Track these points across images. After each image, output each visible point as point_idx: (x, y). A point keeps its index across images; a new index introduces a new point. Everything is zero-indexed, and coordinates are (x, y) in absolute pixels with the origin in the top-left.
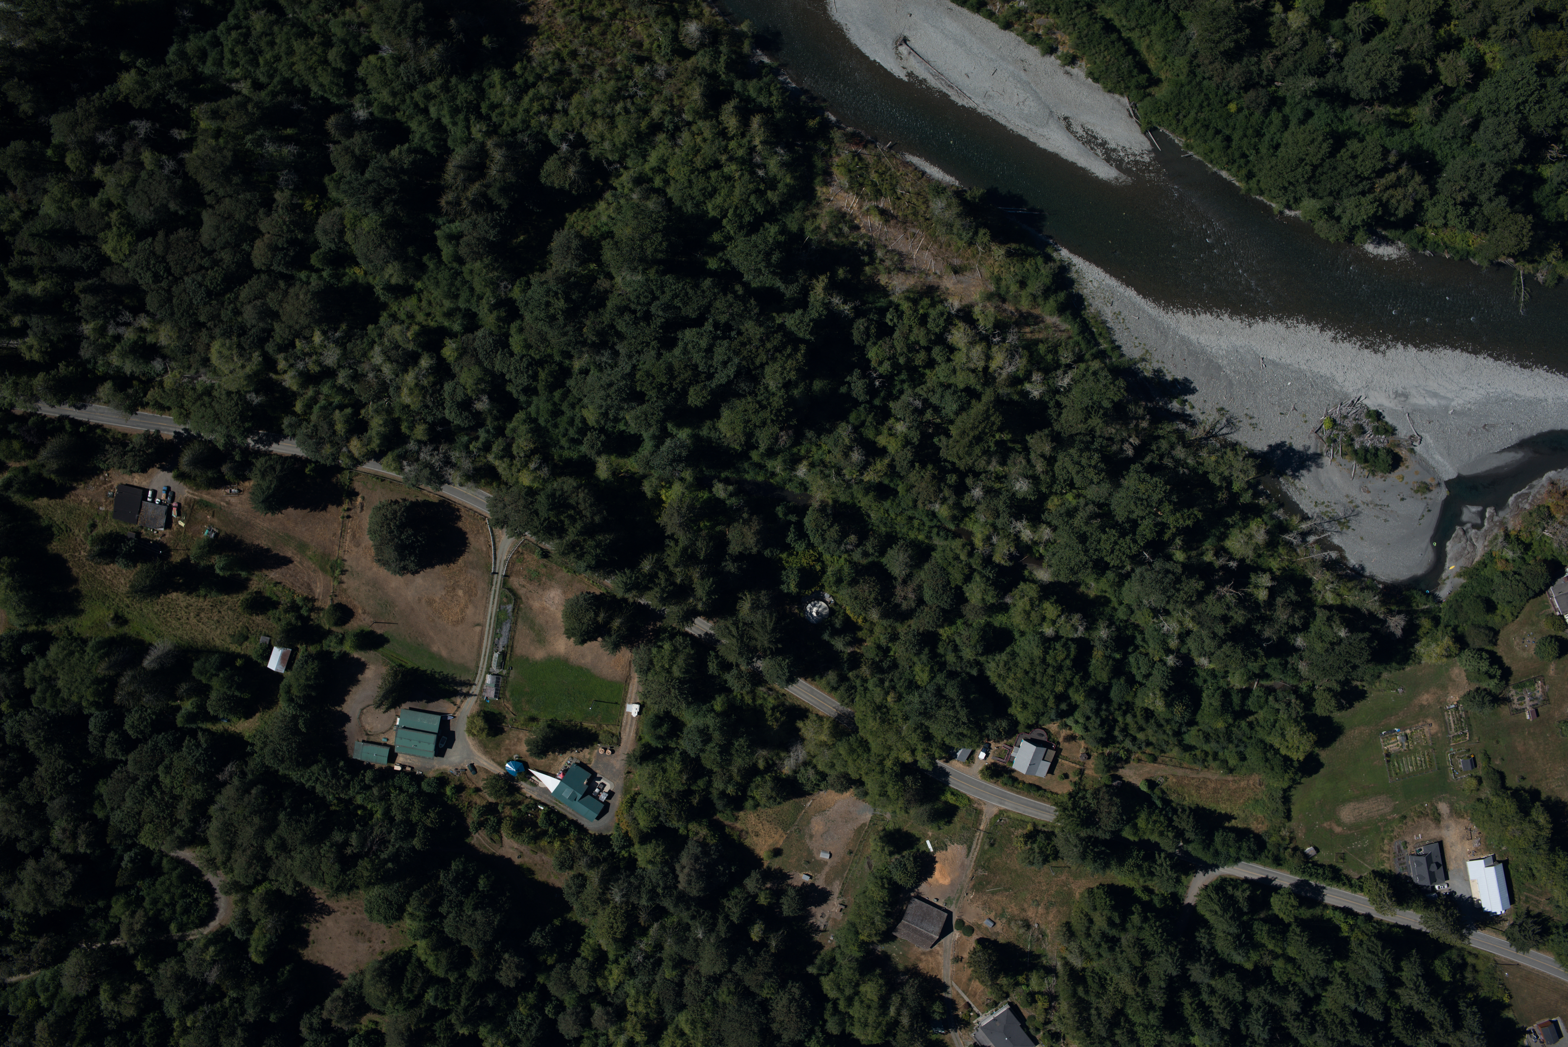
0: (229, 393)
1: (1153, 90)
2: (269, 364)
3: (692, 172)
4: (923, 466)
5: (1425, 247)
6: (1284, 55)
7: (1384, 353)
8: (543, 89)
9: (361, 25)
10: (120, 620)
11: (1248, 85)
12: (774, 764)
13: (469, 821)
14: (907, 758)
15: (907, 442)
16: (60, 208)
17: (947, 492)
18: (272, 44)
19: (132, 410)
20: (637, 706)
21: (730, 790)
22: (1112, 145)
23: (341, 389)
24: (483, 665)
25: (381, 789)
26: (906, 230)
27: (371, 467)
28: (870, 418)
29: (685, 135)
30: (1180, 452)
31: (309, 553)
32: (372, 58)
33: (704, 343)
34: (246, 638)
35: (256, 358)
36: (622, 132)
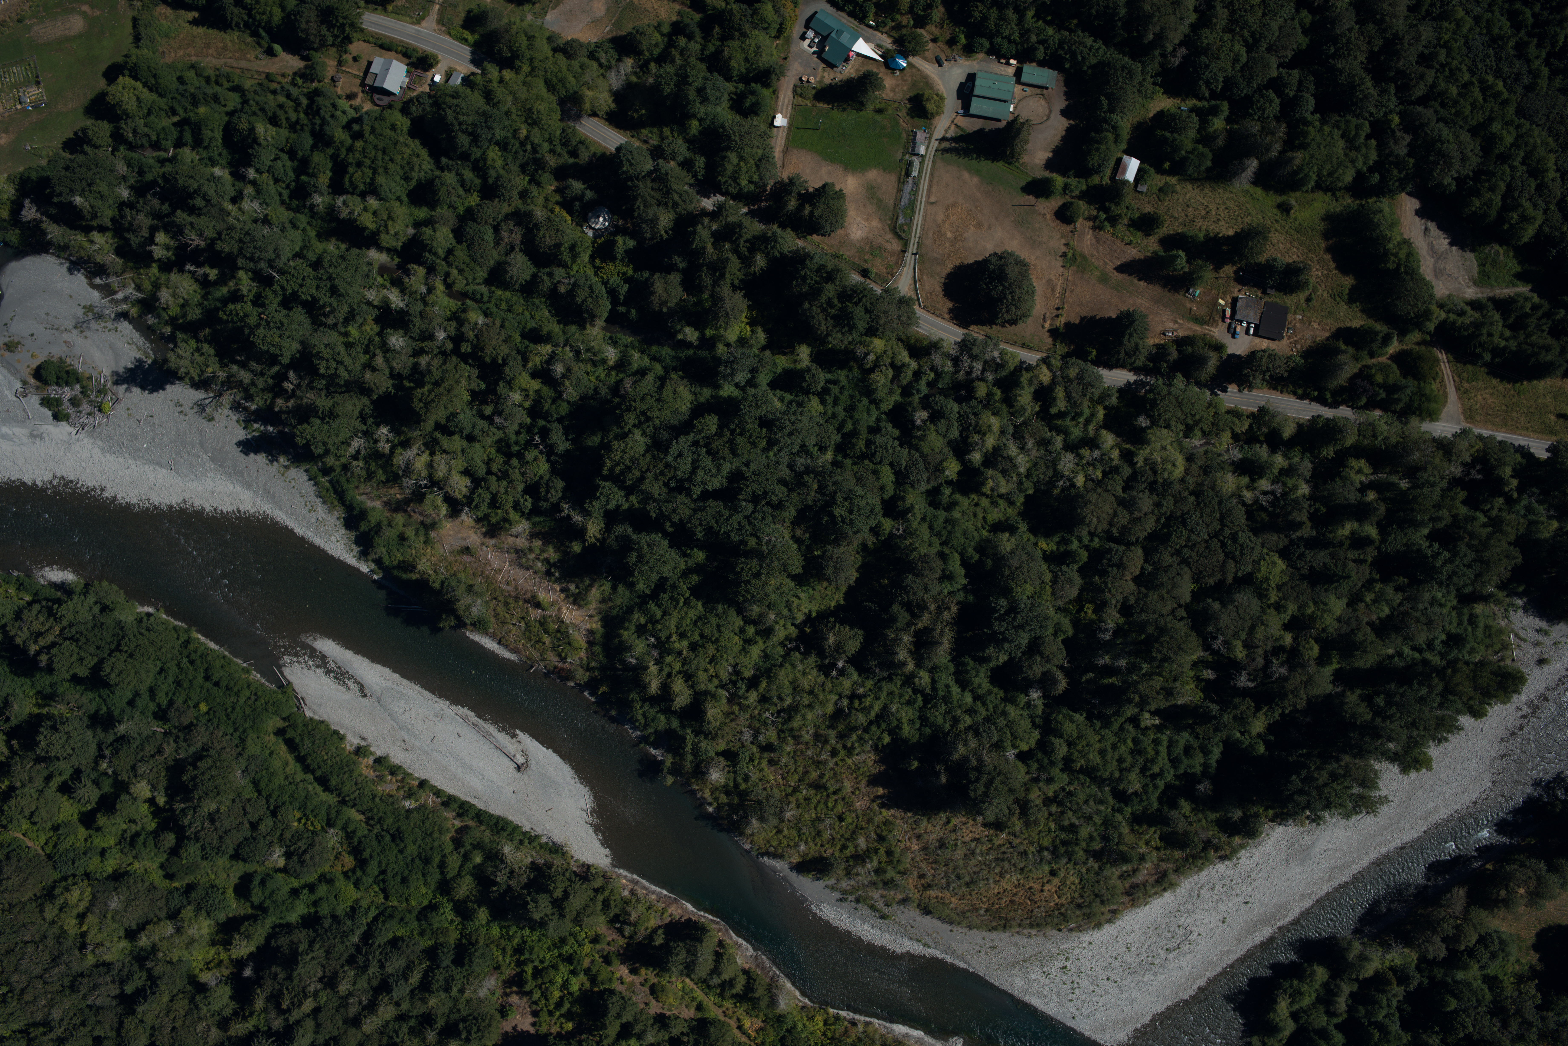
0: (1168, 426)
1: (281, 724)
2: (1128, 457)
3: (717, 640)
4: (494, 360)
5: (18, 578)
6: (153, 756)
7: (55, 477)
8: (862, 719)
9: (1036, 780)
10: (1285, 209)
11: (189, 728)
12: (641, 67)
13: (941, 9)
14: (507, 74)
15: (509, 383)
16: (1325, 604)
17: (471, 335)
18: (1120, 761)
19: (1263, 411)
20: (776, 124)
21: (682, 41)
22: (320, 671)
23: (1059, 430)
24: (928, 164)
25: (1028, 39)
26: (516, 588)
27: (1032, 357)
28: (547, 406)
29: (725, 676)
30: (245, 376)
31: (1097, 273)
32: (1025, 747)
33: (700, 473)
34: (1160, 190)
35: (1140, 461)
36: (784, 676)
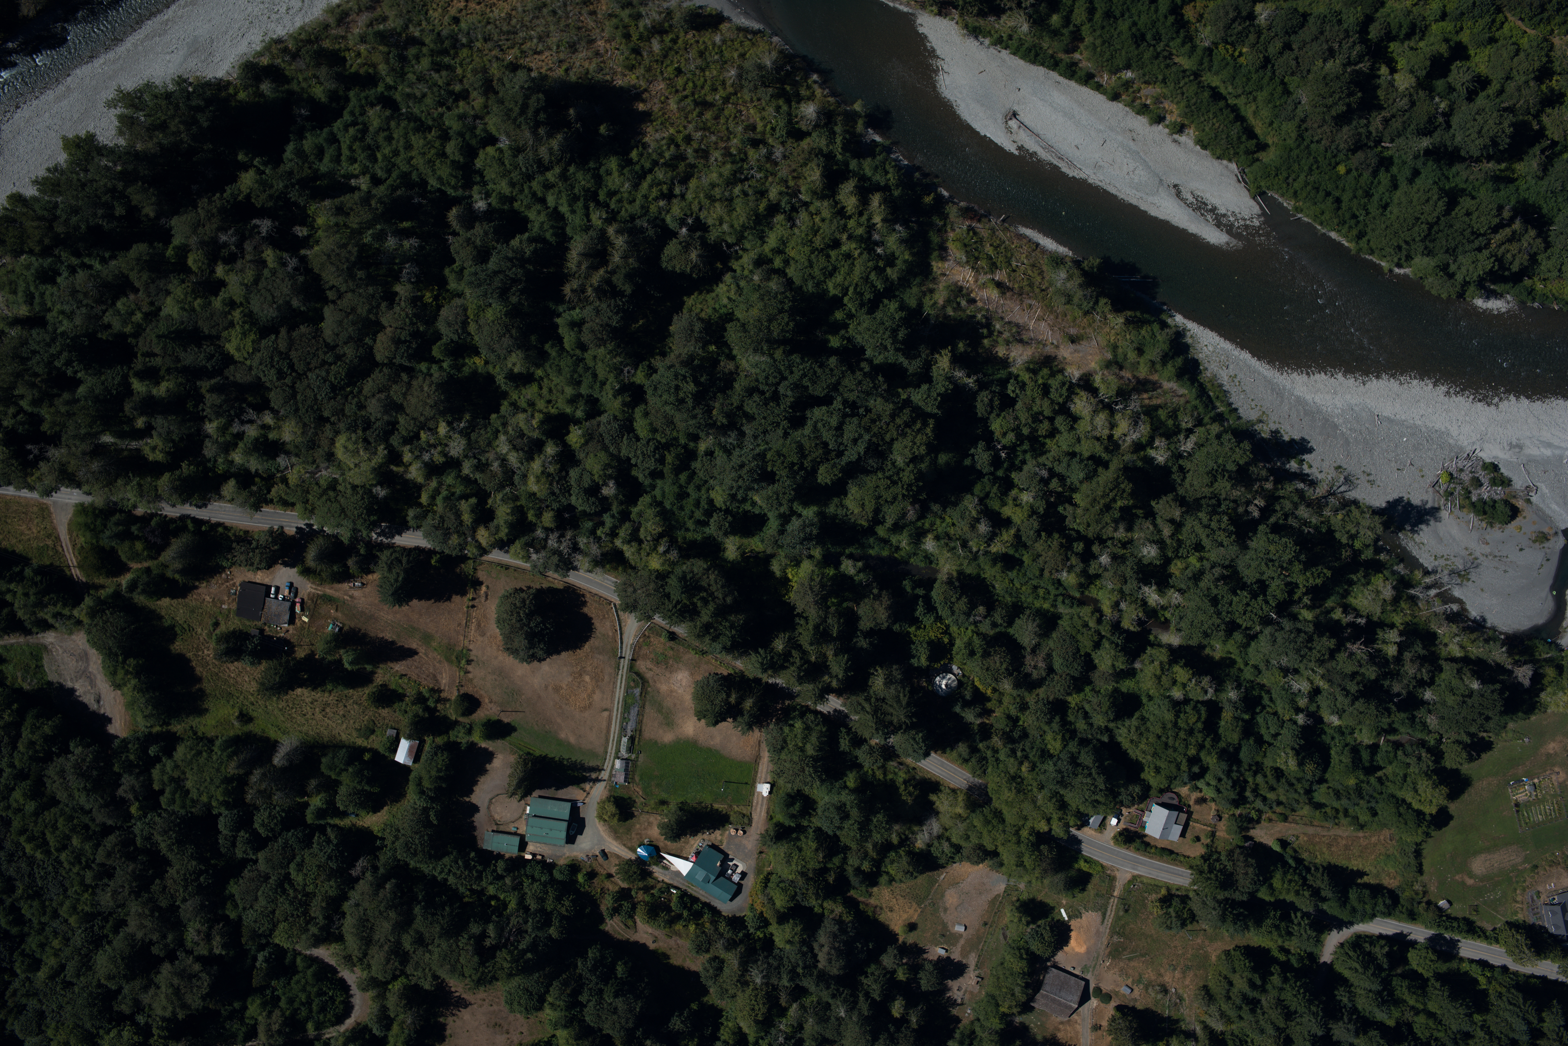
0: (354, 487)
1: (1261, 155)
2: (394, 457)
3: (812, 252)
4: (1049, 535)
5: (1534, 300)
6: (1393, 116)
7: (1497, 405)
8: (660, 174)
9: (476, 117)
10: (245, 718)
11: (1357, 147)
12: (907, 838)
13: (603, 908)
14: (1043, 827)
15: (1033, 512)
16: (183, 309)
17: (1074, 560)
18: (390, 139)
19: (257, 507)
20: (768, 786)
21: (866, 866)
22: (1222, 211)
23: (467, 480)
24: (612, 750)
25: (513, 880)
26: (1022, 302)
27: (496, 556)
28: (995, 489)
29: (803, 216)
30: (1303, 512)
31: (434, 644)
32: (490, 150)
33: (834, 422)
34: (373, 732)
35: (382, 451)
36: (741, 214)
